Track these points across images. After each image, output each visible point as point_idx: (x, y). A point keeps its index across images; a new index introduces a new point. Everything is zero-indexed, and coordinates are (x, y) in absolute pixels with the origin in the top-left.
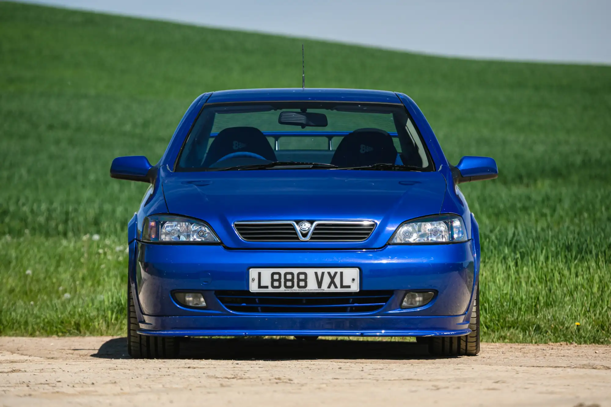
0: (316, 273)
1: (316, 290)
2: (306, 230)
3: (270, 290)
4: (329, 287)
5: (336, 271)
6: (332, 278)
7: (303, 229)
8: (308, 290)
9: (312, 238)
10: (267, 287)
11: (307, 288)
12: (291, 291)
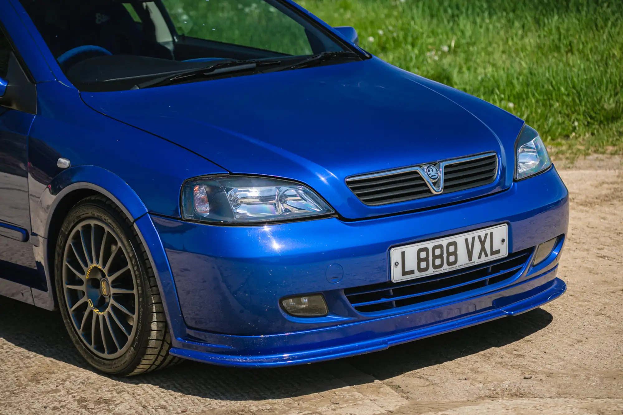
0: (466, 240)
1: (467, 264)
2: (436, 177)
3: (417, 275)
4: (479, 257)
5: (486, 233)
6: (483, 243)
7: (433, 177)
8: (458, 266)
9: (445, 188)
10: (412, 272)
11: (457, 265)
12: (441, 272)
